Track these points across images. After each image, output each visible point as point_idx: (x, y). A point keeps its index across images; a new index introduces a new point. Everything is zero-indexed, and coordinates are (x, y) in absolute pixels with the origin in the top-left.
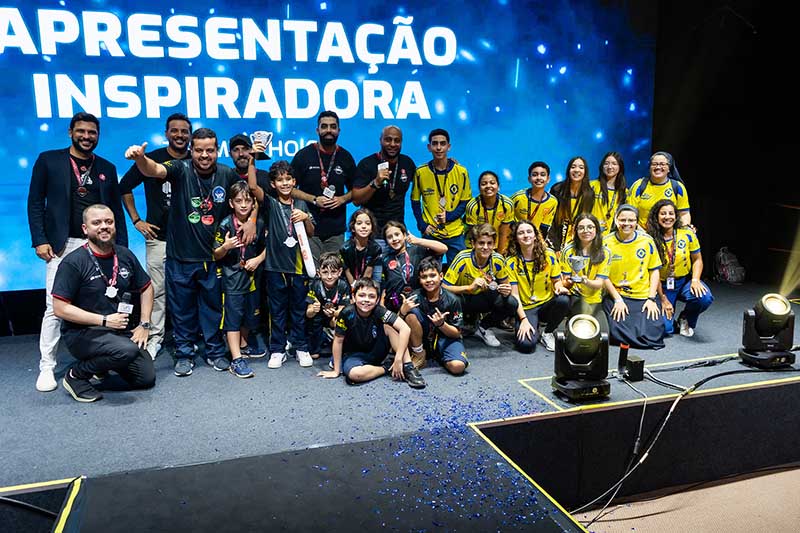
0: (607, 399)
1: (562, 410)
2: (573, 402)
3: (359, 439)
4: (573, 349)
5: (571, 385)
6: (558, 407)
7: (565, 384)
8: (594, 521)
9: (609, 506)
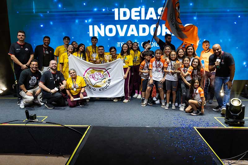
0: (243, 126)
1: (226, 127)
2: (230, 125)
3: (160, 126)
4: (232, 109)
5: (231, 120)
6: (225, 126)
7: (228, 119)
8: (234, 163)
9: (240, 160)
